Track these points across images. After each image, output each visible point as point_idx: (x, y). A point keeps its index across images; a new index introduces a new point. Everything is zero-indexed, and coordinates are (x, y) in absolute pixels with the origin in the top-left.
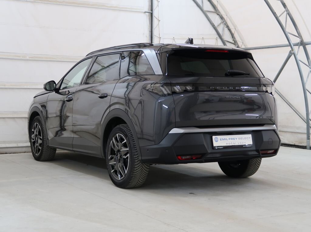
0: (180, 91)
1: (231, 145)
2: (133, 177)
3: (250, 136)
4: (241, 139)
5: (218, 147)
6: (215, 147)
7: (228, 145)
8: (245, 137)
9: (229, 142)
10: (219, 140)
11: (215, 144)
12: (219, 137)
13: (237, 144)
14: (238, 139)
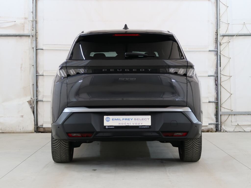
0: (74, 73)
1: (124, 125)
2: (54, 152)
3: (149, 117)
4: (138, 119)
5: (108, 126)
6: (106, 126)
7: (121, 125)
8: (143, 118)
9: (123, 123)
10: (111, 120)
11: (106, 124)
12: (111, 117)
13: (132, 125)
14: (133, 120)
